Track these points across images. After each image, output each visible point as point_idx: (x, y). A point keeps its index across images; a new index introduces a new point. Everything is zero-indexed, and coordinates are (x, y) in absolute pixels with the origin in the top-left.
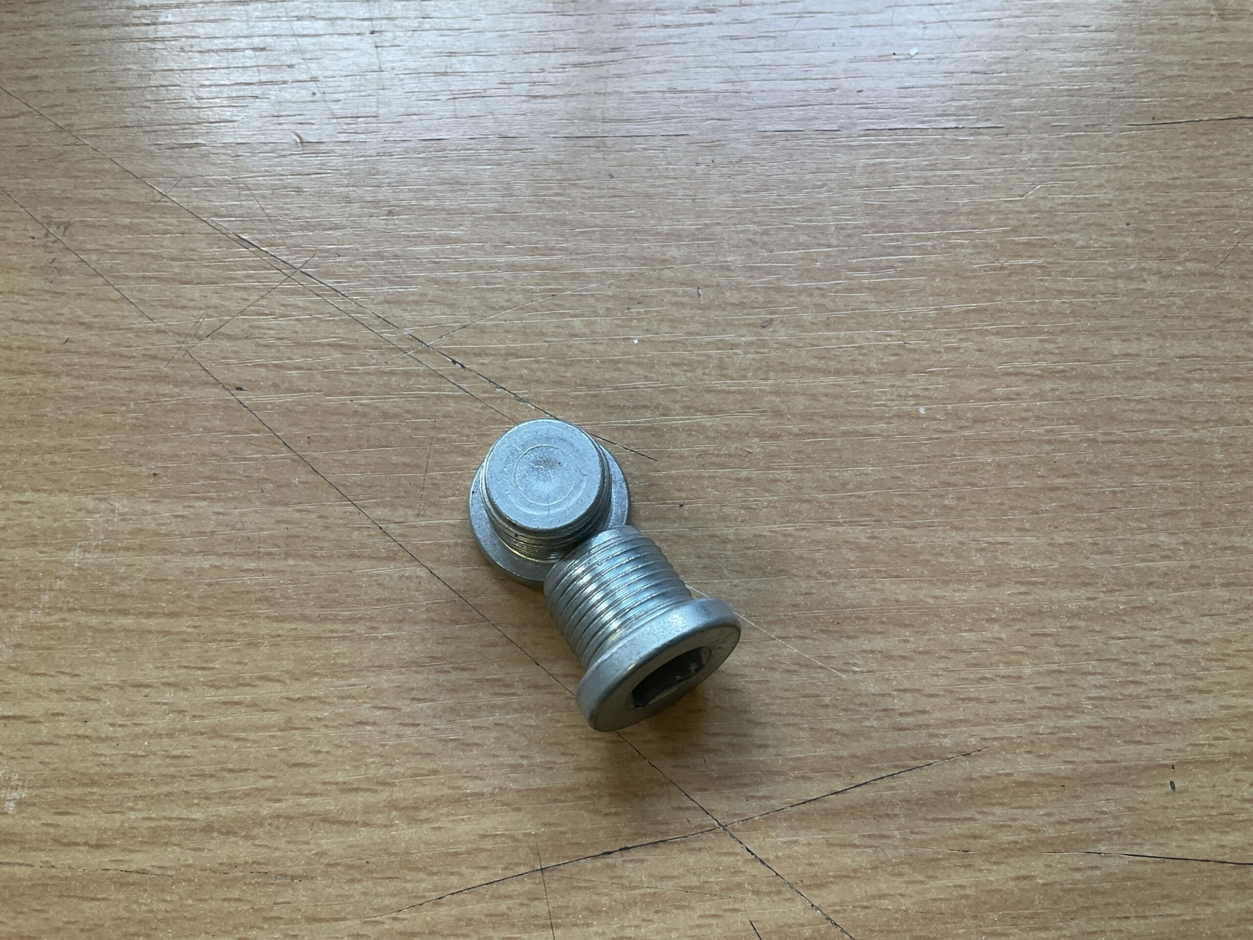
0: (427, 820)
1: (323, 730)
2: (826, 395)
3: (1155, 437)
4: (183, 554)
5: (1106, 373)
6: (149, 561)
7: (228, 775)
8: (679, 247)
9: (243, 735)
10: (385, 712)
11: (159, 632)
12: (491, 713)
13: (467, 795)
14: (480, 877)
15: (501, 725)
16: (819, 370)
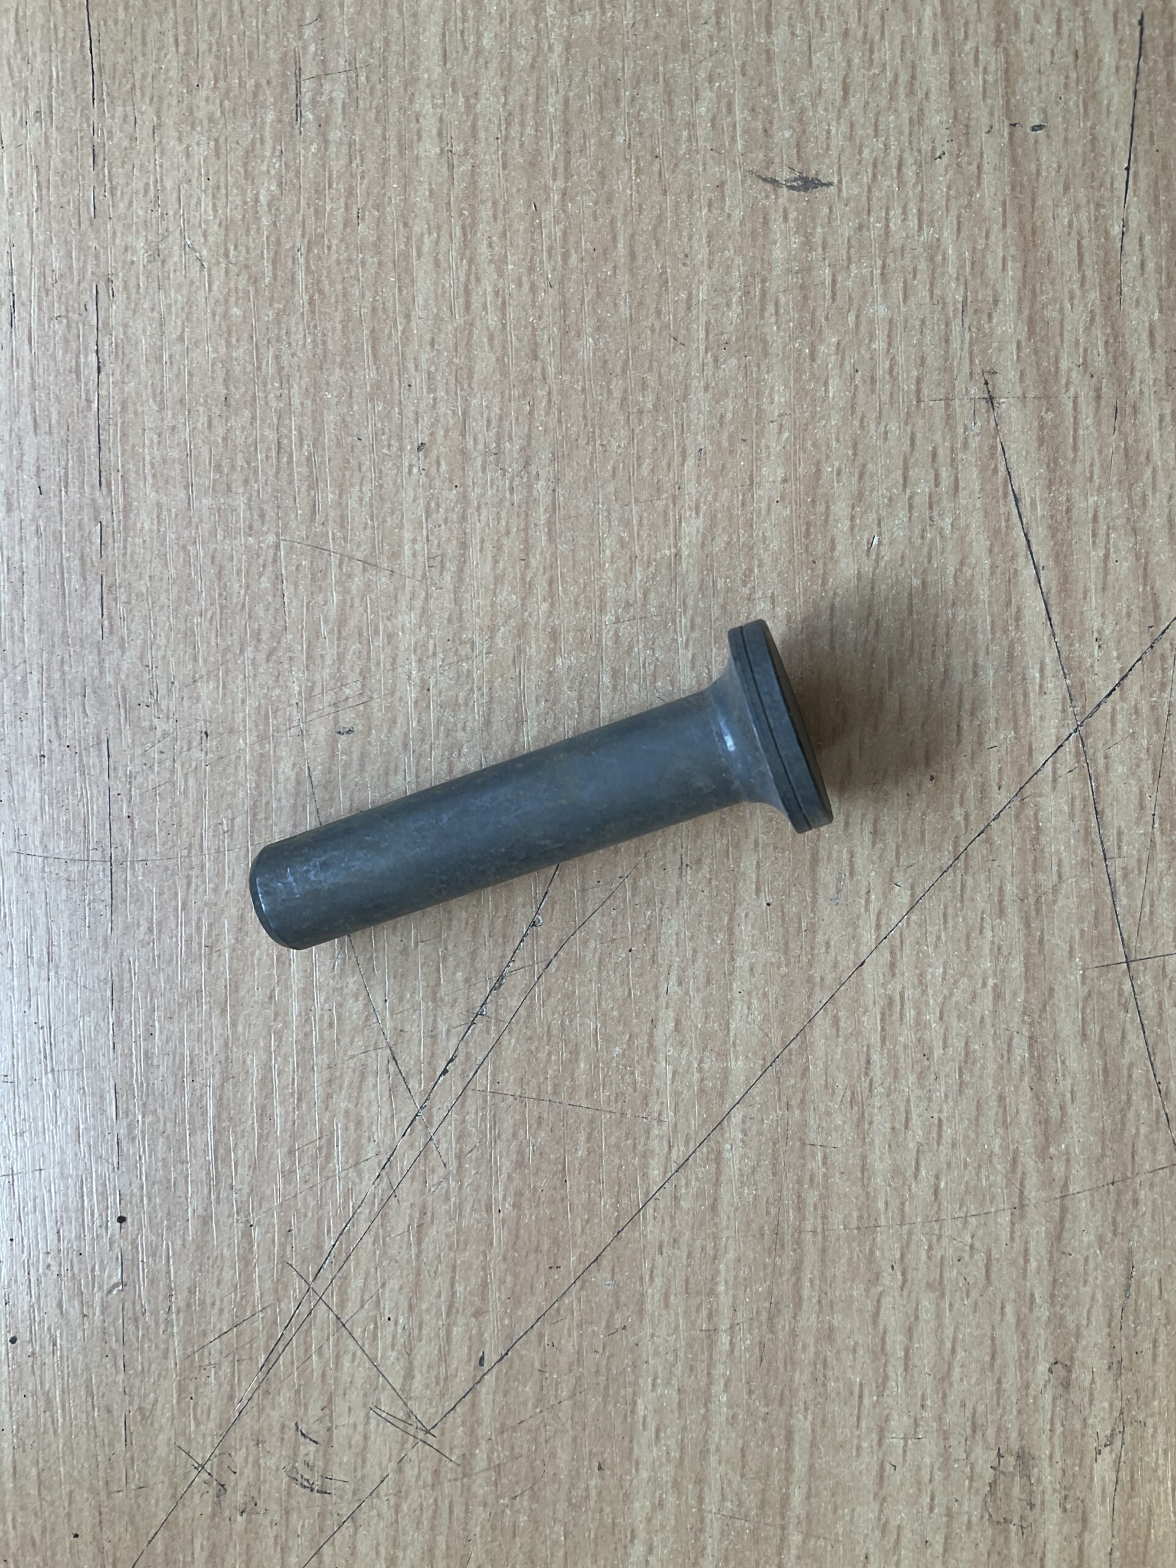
0: (1062, 1108)
1: (945, 1241)
2: (496, 562)
3: (560, 107)
4: (708, 1428)
5: (467, 167)
6: (716, 1470)
7: (999, 1362)
8: (278, 760)
9: (948, 1345)
10: (923, 1164)
11: (812, 1455)
12: (926, 1025)
13: (1032, 1057)
14: (1136, 1041)
15: (941, 1013)
16: (461, 570)
